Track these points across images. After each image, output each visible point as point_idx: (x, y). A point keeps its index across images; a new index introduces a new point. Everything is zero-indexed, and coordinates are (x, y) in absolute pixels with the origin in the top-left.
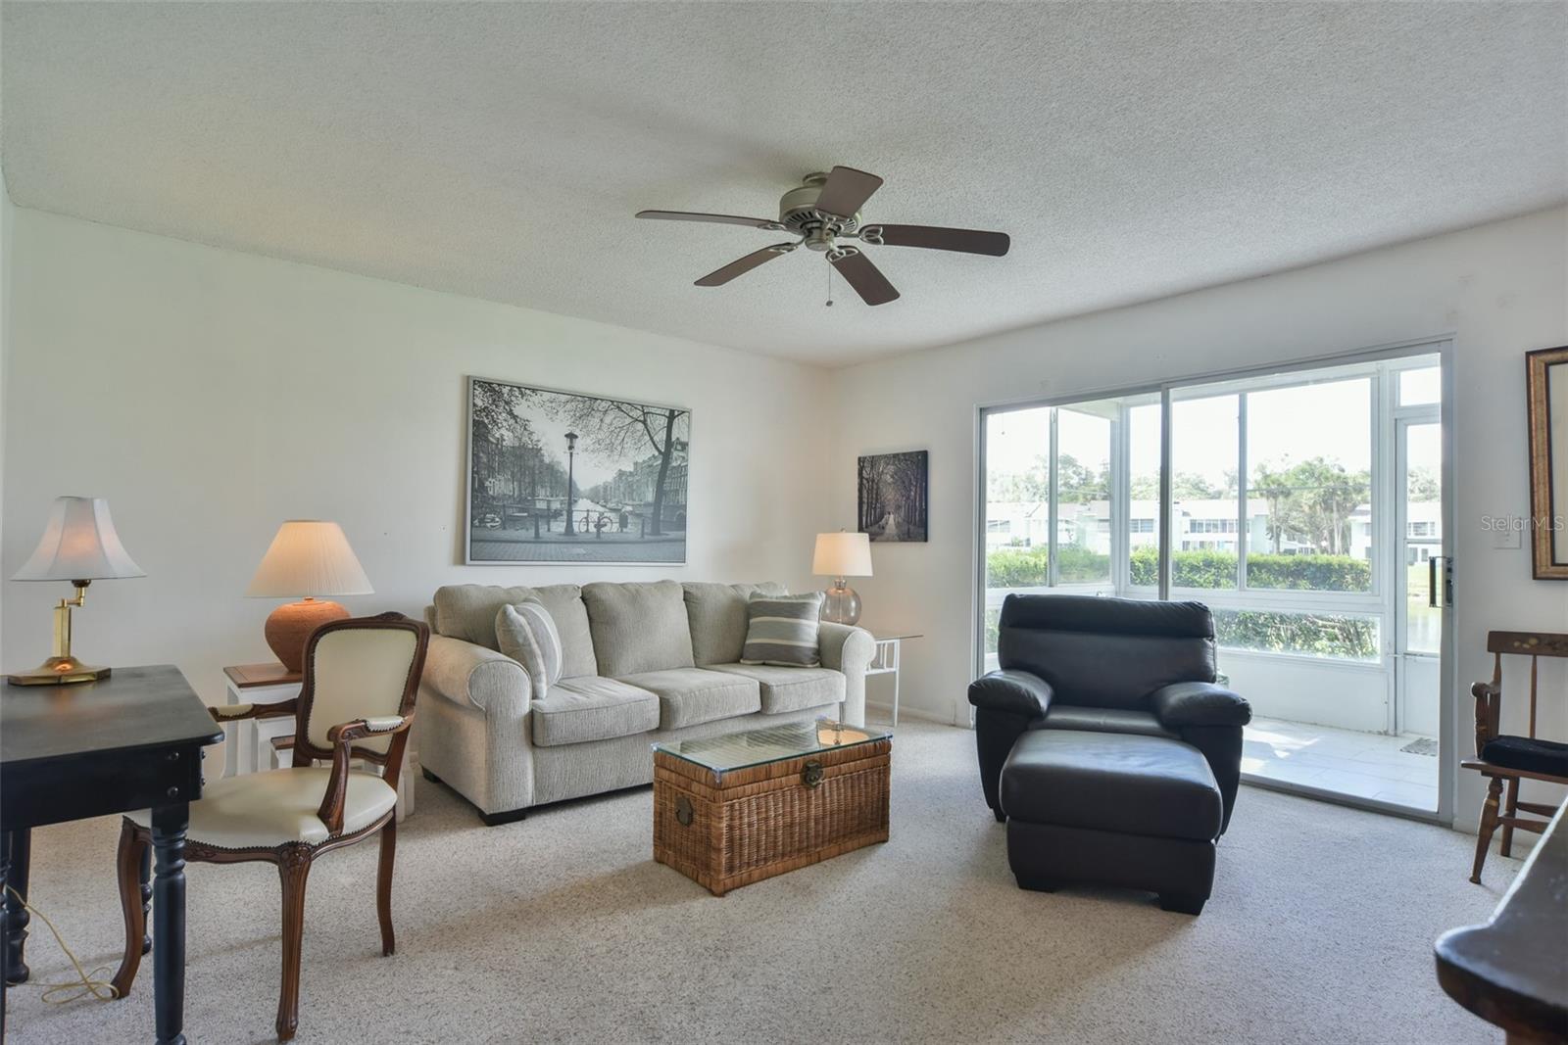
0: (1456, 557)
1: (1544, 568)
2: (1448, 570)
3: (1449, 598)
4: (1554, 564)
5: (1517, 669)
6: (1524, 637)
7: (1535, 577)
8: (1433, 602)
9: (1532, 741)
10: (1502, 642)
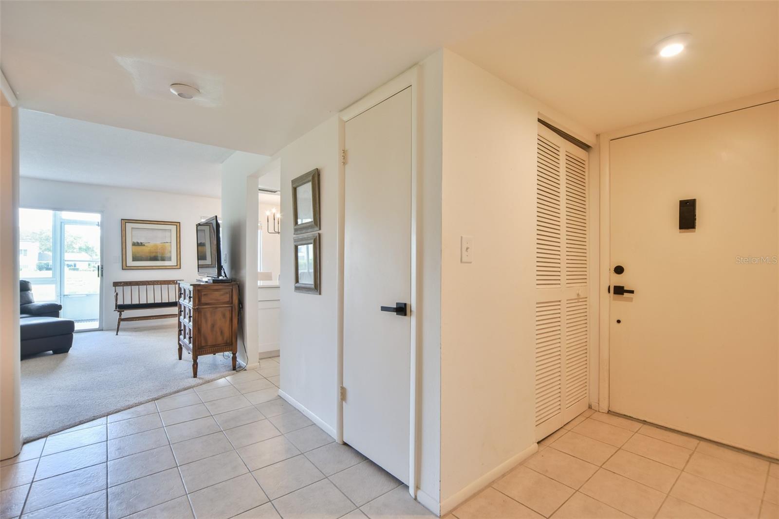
0: (104, 264)
1: (125, 267)
2: (102, 268)
3: (102, 275)
4: (126, 266)
5: (119, 289)
6: (121, 283)
7: (123, 269)
8: (98, 276)
9: (132, 304)
10: (116, 284)
